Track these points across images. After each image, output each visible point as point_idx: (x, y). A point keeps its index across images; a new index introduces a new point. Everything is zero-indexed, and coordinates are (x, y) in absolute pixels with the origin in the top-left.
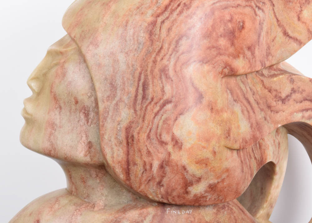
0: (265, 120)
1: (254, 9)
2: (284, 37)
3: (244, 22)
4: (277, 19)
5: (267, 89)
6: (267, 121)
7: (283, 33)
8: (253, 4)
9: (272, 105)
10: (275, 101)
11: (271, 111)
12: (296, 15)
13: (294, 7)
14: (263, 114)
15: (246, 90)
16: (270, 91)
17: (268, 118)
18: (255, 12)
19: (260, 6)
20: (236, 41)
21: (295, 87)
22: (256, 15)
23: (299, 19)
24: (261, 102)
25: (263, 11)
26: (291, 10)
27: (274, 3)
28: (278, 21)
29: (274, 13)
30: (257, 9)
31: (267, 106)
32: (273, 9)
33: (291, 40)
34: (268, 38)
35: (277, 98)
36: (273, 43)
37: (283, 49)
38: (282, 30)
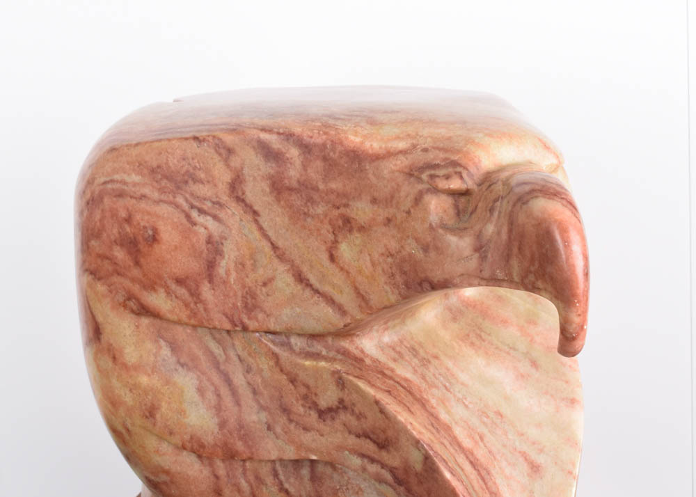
0: (269, 428)
1: (184, 211)
2: (299, 287)
3: (155, 231)
4: (272, 244)
5: (286, 374)
6: (274, 433)
7: (293, 275)
8: (180, 200)
9: (294, 409)
10: (303, 405)
11: (291, 421)
12: (324, 248)
13: (318, 230)
14: (264, 416)
15: (224, 357)
16: (293, 381)
17: (278, 430)
18: (188, 217)
19: (205, 208)
20: (142, 260)
21: (346, 399)
22: (194, 224)
23: (332, 258)
24: (265, 392)
25: (215, 217)
26: (311, 234)
27: (256, 208)
28: (274, 247)
29: (261, 228)
30: (194, 214)
31: (281, 406)
32: (256, 221)
33: (318, 297)
34: (247, 277)
35: (307, 403)
36: (264, 289)
37: (298, 310)
38: (289, 270)
